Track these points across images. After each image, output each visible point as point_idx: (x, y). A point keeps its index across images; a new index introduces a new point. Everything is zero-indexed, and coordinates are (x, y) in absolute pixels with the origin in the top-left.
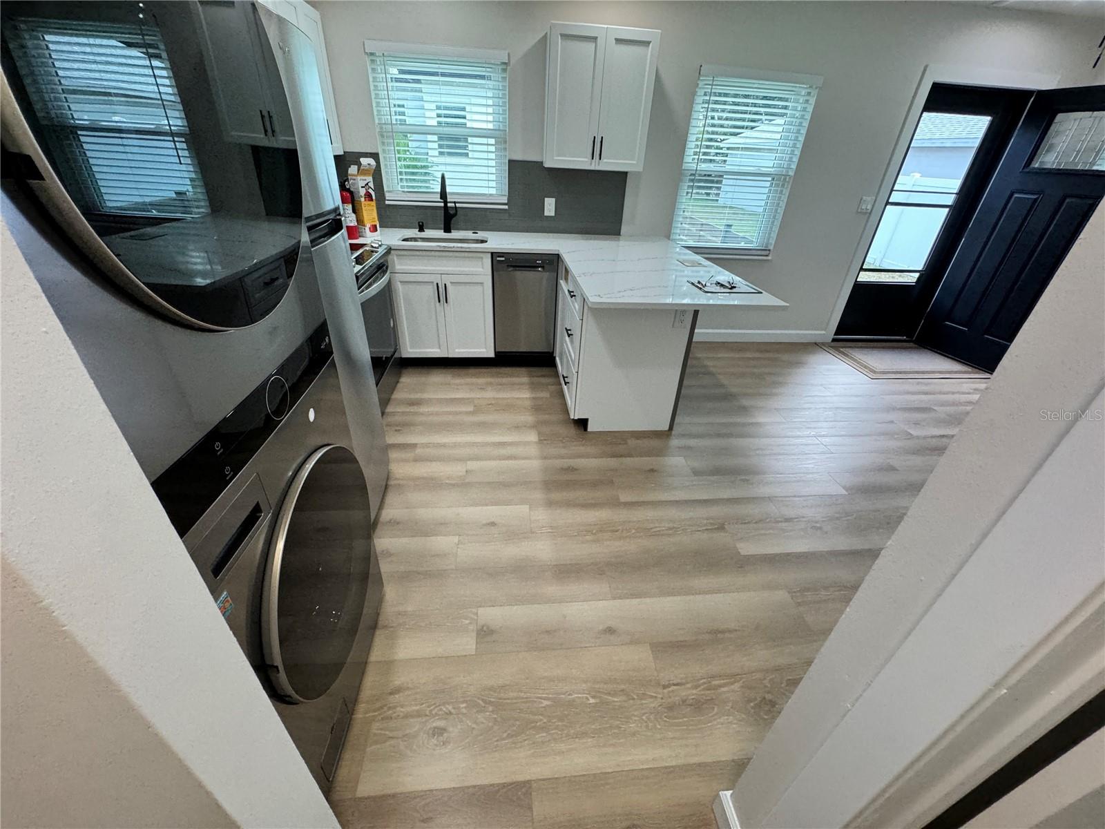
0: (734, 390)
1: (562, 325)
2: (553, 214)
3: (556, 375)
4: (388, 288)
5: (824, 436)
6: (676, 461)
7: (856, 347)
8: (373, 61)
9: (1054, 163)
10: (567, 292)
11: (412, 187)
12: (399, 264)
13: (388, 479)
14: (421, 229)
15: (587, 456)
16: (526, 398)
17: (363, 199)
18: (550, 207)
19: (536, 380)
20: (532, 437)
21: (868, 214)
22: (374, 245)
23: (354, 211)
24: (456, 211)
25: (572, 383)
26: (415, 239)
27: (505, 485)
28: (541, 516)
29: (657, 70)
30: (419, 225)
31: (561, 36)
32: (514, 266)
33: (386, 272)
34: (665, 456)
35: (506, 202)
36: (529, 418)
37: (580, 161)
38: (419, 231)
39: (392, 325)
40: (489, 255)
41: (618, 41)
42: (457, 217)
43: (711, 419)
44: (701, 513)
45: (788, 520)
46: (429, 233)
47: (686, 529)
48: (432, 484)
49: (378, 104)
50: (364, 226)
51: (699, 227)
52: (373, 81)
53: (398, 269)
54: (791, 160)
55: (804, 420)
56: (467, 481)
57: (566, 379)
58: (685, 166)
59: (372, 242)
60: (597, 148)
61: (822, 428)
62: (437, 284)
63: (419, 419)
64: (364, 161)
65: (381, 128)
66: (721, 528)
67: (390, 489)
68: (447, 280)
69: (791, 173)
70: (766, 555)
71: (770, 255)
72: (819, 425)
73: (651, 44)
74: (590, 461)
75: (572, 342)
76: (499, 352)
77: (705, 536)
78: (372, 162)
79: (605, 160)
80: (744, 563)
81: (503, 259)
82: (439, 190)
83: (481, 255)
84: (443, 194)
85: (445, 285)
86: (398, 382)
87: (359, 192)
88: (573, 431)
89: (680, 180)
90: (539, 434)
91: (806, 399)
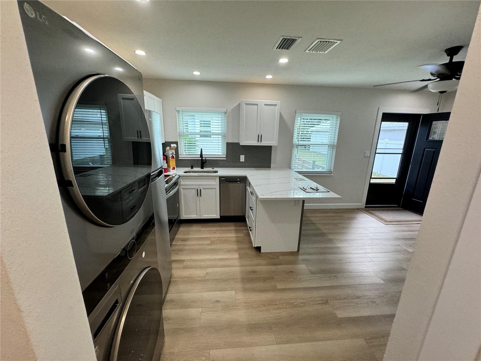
0: (325, 231)
1: (248, 205)
2: (244, 161)
3: (246, 225)
4: (178, 192)
5: (368, 253)
6: (302, 267)
7: (376, 210)
8: (178, 113)
9: (437, 138)
10: (250, 192)
11: (190, 153)
12: (182, 182)
13: (171, 278)
14: (192, 168)
15: (261, 265)
16: (233, 237)
17: (170, 158)
18: (242, 158)
19: (237, 228)
20: (236, 256)
21: (369, 158)
22: (173, 175)
23: (167, 163)
24: (206, 161)
25: (253, 230)
26: (189, 172)
27: (224, 281)
28: (241, 296)
29: (280, 112)
30: (191, 167)
31: (245, 104)
32: (228, 181)
33: (177, 185)
34: (297, 264)
35: (226, 157)
36: (235, 247)
37: (254, 142)
38: (191, 168)
39: (178, 206)
40: (219, 177)
41: (265, 105)
42: (206, 163)
43: (316, 245)
44: (315, 294)
45: (358, 297)
46: (195, 169)
47: (310, 303)
48: (190, 280)
49: (179, 126)
50: (170, 168)
51: (302, 162)
52: (178, 119)
53: (182, 184)
54: (334, 139)
55: (358, 245)
56: (206, 278)
57: (250, 228)
58: (294, 143)
59: (172, 174)
60: (260, 138)
61: (367, 249)
62: (197, 189)
63: (187, 247)
64: (172, 145)
65: (180, 133)
66: (326, 302)
67: (172, 284)
68: (201, 187)
69: (336, 144)
70: (351, 317)
71: (332, 173)
72: (366, 247)
73: (277, 105)
74: (263, 268)
75: (253, 212)
76: (222, 216)
77: (319, 307)
78: (175, 145)
79: (263, 142)
80: (340, 323)
81: (224, 179)
82: (200, 154)
83: (216, 177)
84: (201, 155)
85: (200, 189)
86: (178, 230)
87: (169, 156)
88: (254, 252)
89: (293, 148)
90: (239, 254)
91: (358, 235)
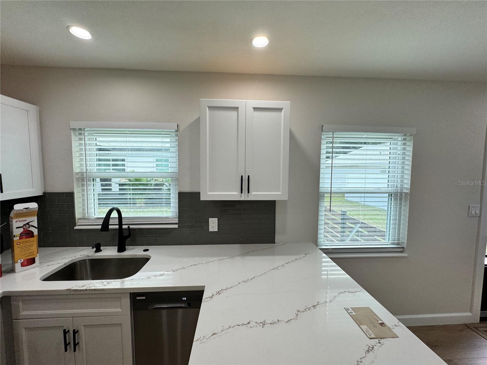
2: (216, 229)
12: (24, 310)
14: (98, 249)
18: (213, 225)
24: (130, 233)
29: (290, 130)
30: (96, 247)
31: (208, 108)
35: (177, 222)
37: (232, 194)
40: (128, 295)
41: (255, 109)
60: (245, 184)
62: (65, 330)
68: (80, 323)
69: (407, 191)
71: (406, 250)
73: (283, 110)
79: (253, 193)
81: (143, 298)
83: (119, 295)
